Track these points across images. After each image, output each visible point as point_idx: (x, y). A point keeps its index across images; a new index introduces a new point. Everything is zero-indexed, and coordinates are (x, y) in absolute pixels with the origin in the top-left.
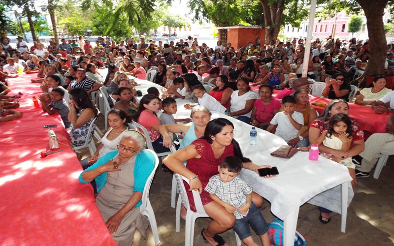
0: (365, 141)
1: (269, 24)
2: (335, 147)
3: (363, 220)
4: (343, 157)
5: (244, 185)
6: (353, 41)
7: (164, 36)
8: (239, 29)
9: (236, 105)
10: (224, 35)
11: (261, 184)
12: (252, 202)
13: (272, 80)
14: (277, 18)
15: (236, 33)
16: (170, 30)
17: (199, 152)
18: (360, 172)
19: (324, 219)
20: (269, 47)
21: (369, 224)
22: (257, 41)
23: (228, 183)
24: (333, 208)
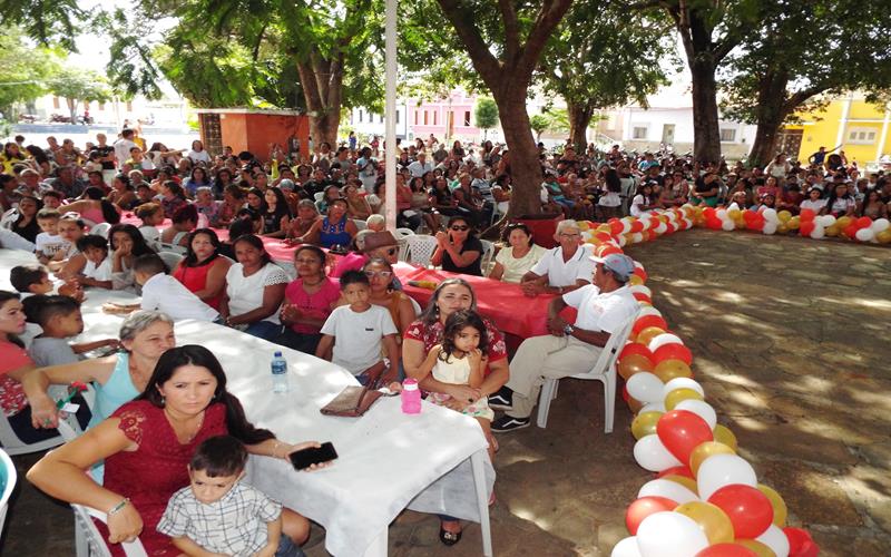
0: (510, 361)
1: (316, 105)
2: (456, 378)
3: (525, 521)
4: (471, 401)
5: (259, 503)
6: (487, 146)
7: (55, 120)
8: (247, 115)
9: (239, 298)
10: (213, 128)
11: (300, 488)
12: (282, 535)
13: (327, 232)
14: (332, 95)
15: (242, 124)
16: (72, 108)
17: (131, 437)
18: (512, 418)
19: (448, 536)
20: (319, 157)
21: (537, 527)
22: (290, 142)
23: (217, 505)
24: (461, 511)
